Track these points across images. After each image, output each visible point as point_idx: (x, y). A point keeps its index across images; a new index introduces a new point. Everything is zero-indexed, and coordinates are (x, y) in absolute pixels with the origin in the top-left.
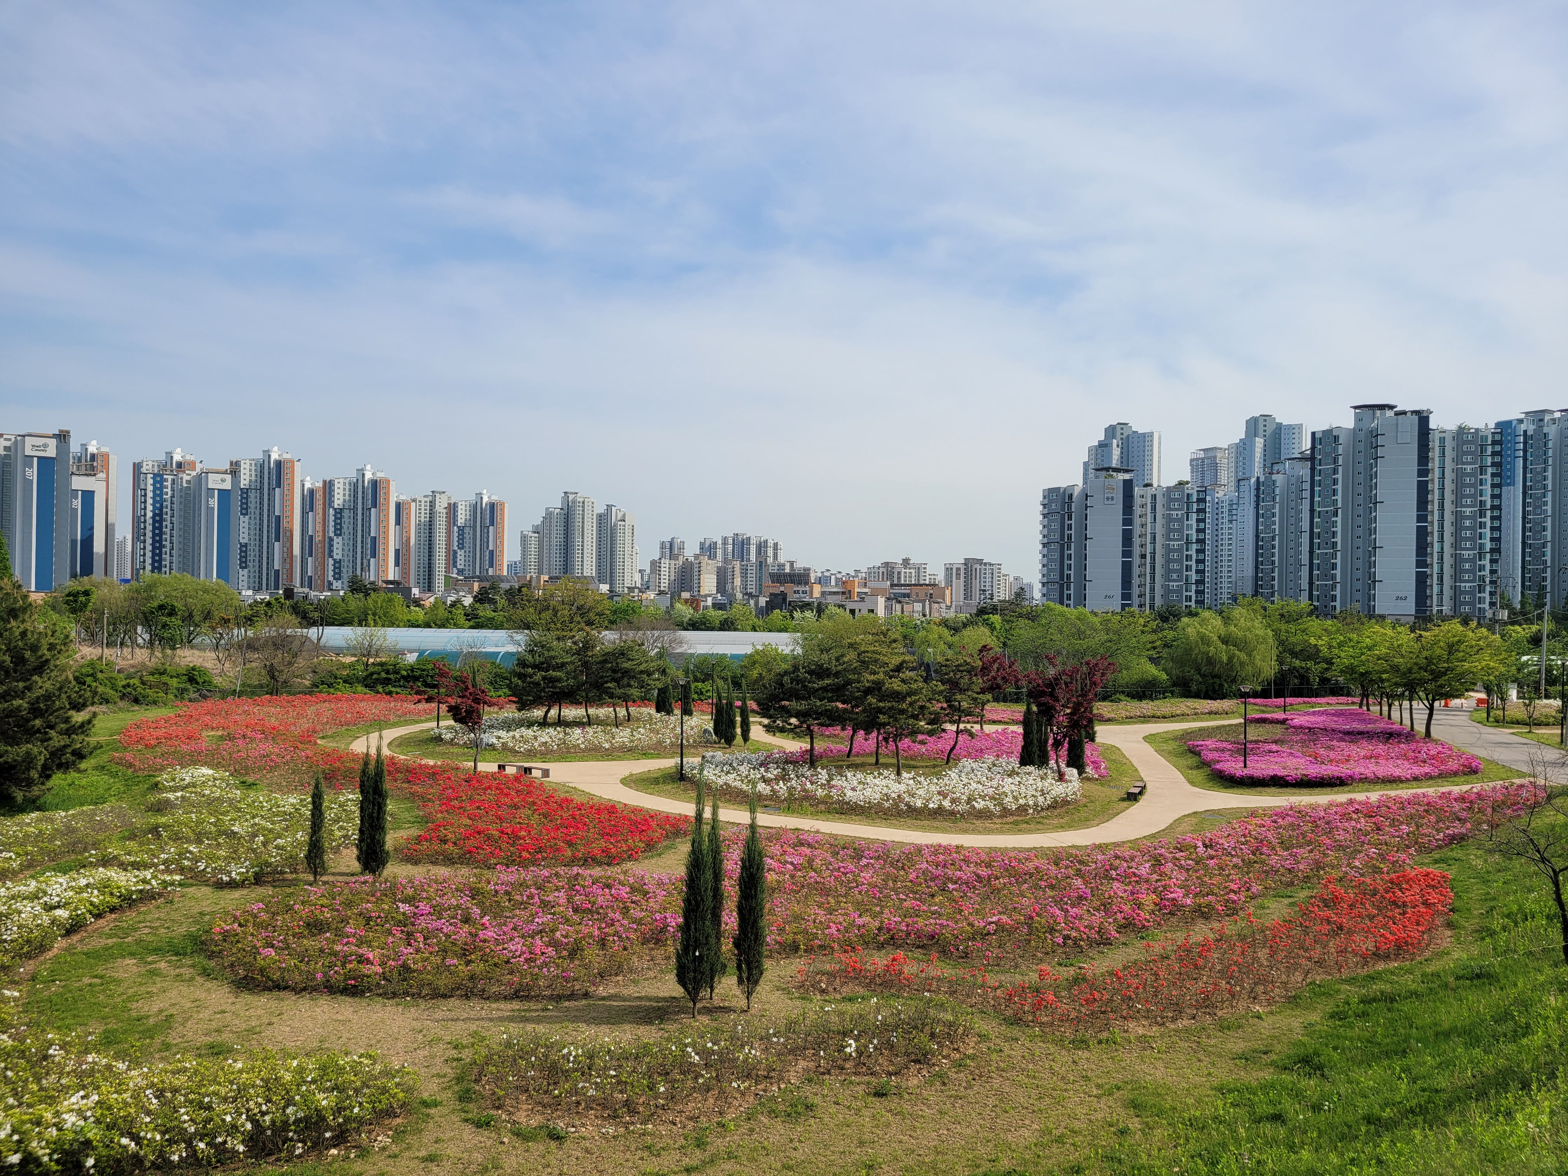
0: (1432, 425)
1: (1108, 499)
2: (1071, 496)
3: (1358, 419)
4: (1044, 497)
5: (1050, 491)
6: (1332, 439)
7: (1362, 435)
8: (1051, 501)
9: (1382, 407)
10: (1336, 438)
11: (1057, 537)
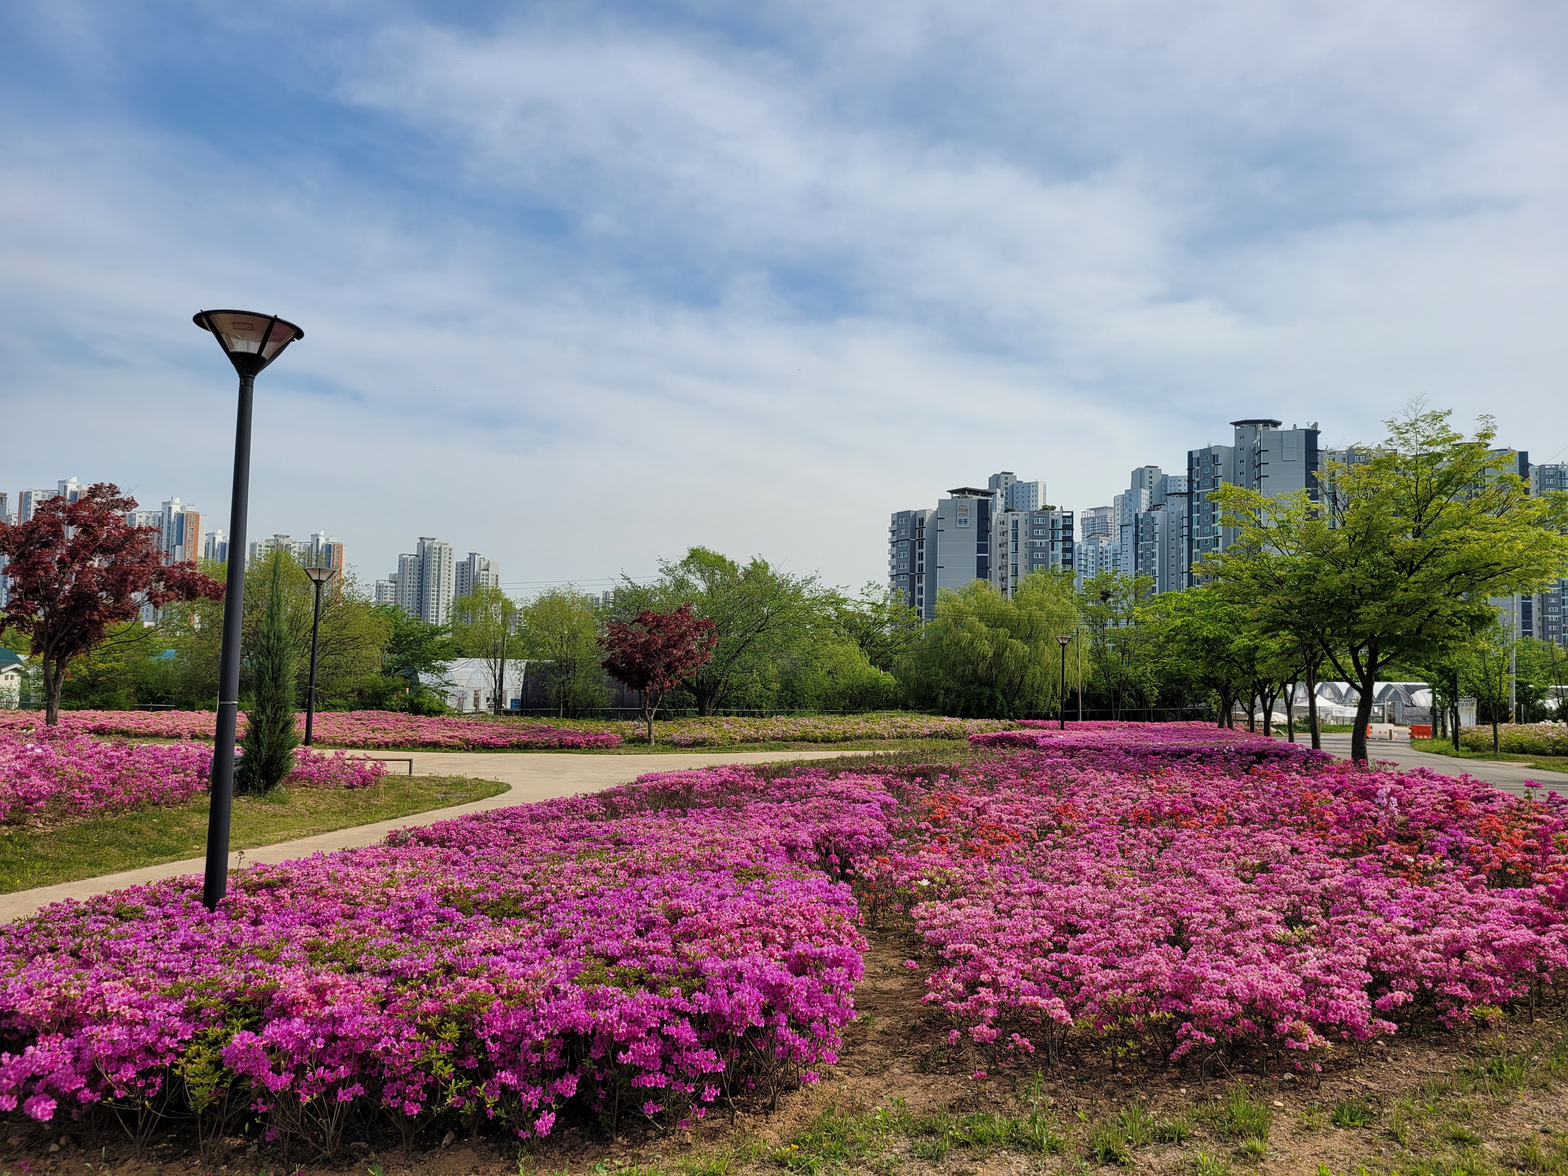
0: (1321, 446)
1: (960, 521)
2: (922, 521)
3: (1239, 437)
4: (893, 523)
5: (900, 515)
6: (1210, 459)
7: (1243, 455)
8: (900, 527)
9: (1266, 423)
10: (1215, 458)
11: (905, 567)
